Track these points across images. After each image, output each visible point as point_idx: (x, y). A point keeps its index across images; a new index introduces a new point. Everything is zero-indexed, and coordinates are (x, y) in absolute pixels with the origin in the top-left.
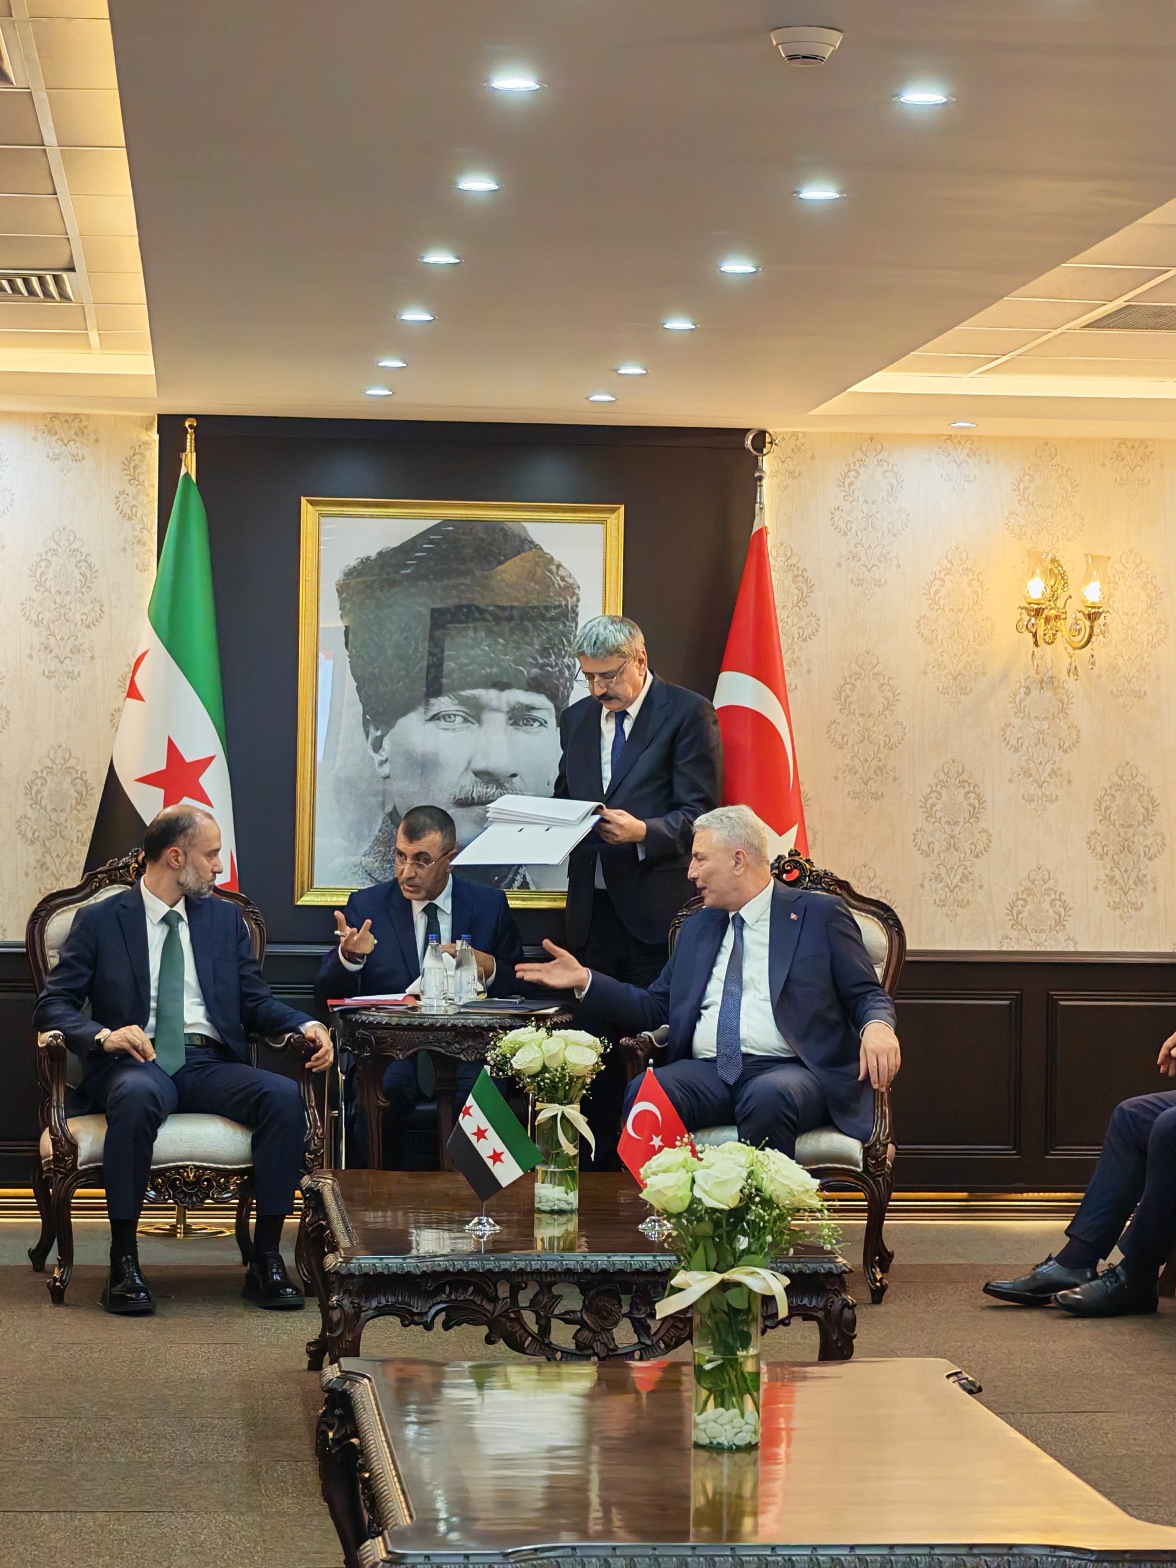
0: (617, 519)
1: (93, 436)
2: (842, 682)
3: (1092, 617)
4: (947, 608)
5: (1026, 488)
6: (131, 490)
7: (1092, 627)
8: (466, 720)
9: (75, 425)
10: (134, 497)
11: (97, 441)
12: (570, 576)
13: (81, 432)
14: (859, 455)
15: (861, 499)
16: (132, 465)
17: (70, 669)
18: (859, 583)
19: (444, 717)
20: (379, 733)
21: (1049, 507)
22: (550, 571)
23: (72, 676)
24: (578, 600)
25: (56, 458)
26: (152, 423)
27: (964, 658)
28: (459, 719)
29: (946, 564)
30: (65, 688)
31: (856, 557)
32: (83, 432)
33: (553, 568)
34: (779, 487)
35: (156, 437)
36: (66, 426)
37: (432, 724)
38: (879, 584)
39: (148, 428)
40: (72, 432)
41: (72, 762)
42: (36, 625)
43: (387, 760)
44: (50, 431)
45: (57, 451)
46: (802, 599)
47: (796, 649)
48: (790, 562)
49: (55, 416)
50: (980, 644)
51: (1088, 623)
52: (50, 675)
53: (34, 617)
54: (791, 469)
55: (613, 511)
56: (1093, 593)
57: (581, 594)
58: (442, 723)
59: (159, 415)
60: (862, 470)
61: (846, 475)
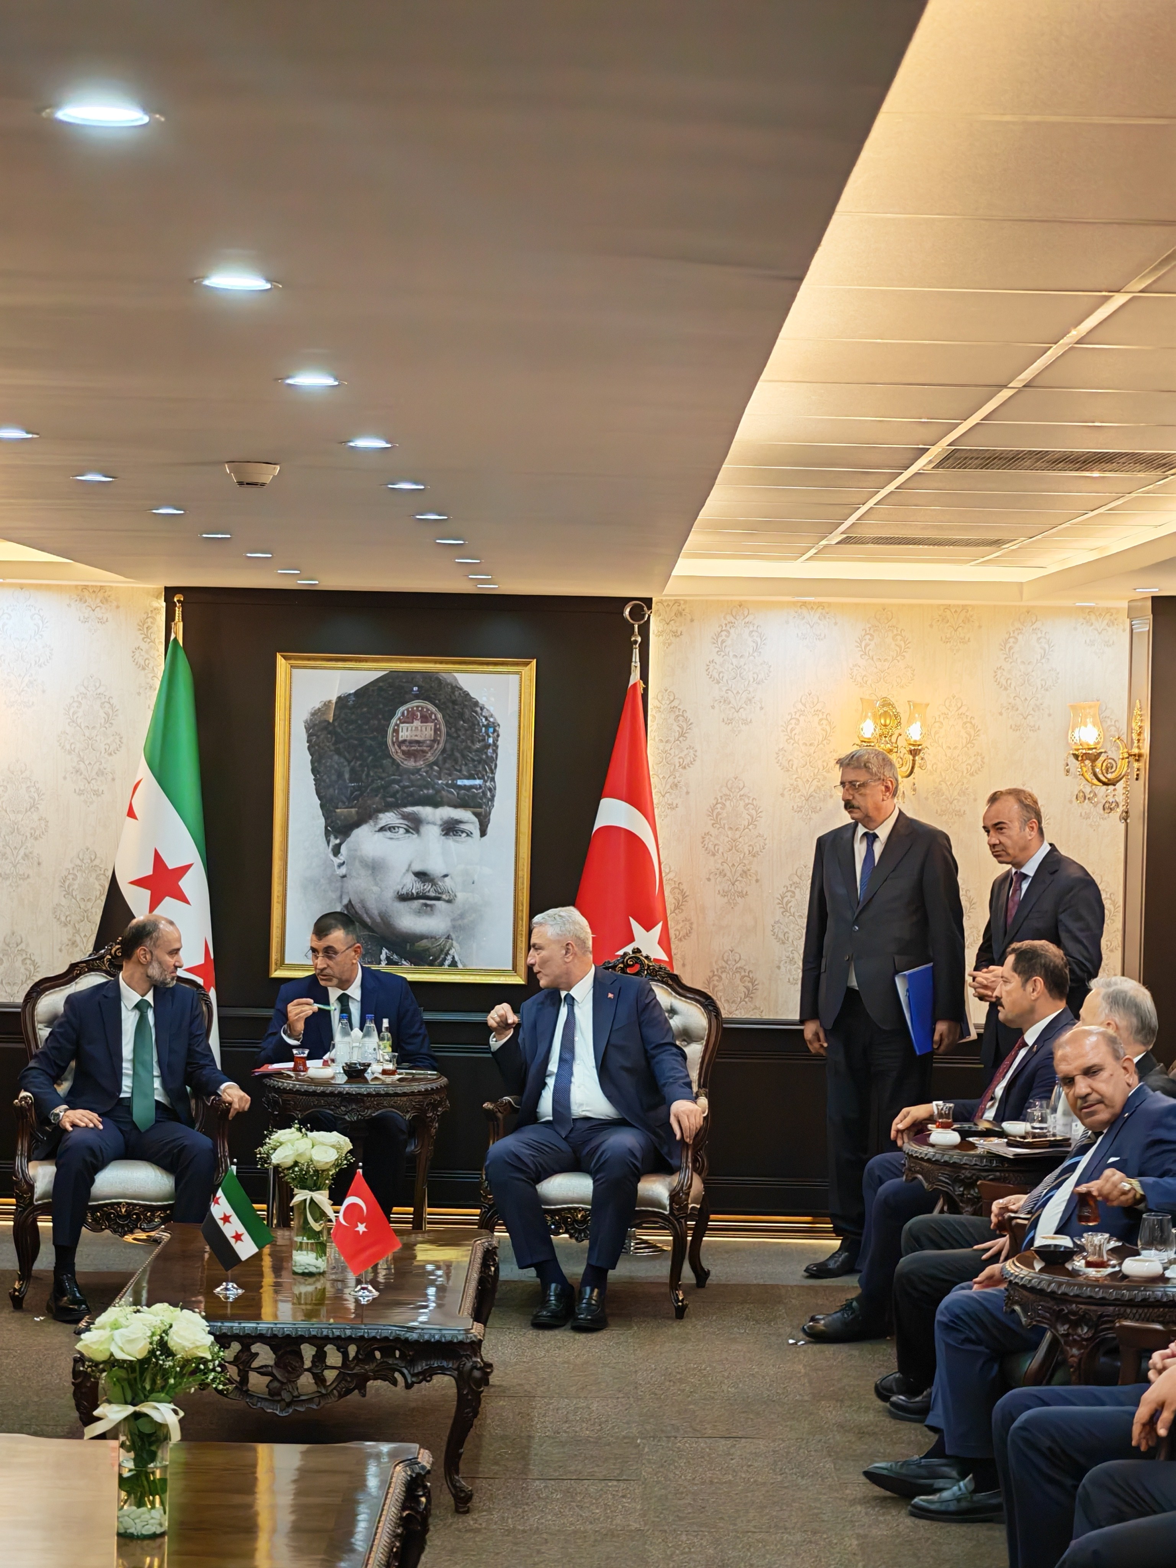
0: (530, 671)
1: (115, 604)
2: (714, 802)
3: (914, 753)
4: (801, 742)
5: (867, 645)
6: (144, 646)
7: (914, 761)
8: (407, 831)
9: (100, 595)
10: (147, 652)
11: (118, 607)
12: (492, 716)
13: (105, 600)
14: (730, 618)
15: (731, 654)
16: (146, 626)
17: (96, 788)
18: (729, 721)
19: (390, 829)
20: (338, 841)
21: (886, 660)
22: (476, 712)
23: (97, 793)
24: (498, 736)
25: (86, 621)
26: (161, 593)
27: (815, 782)
28: (402, 831)
29: (800, 706)
30: (92, 803)
31: (726, 701)
32: (107, 600)
33: (478, 709)
34: (664, 644)
35: (164, 604)
36: (94, 595)
37: (381, 834)
38: (746, 722)
39: (158, 597)
40: (98, 601)
41: (97, 862)
42: (70, 753)
43: (344, 863)
44: (81, 600)
45: (86, 615)
46: (682, 735)
47: (677, 775)
48: (673, 704)
49: (85, 587)
50: (828, 772)
51: (911, 757)
52: (81, 793)
53: (68, 747)
54: (674, 629)
55: (527, 664)
56: (915, 732)
57: (501, 731)
58: (388, 834)
59: (166, 588)
60: (732, 631)
61: (719, 635)
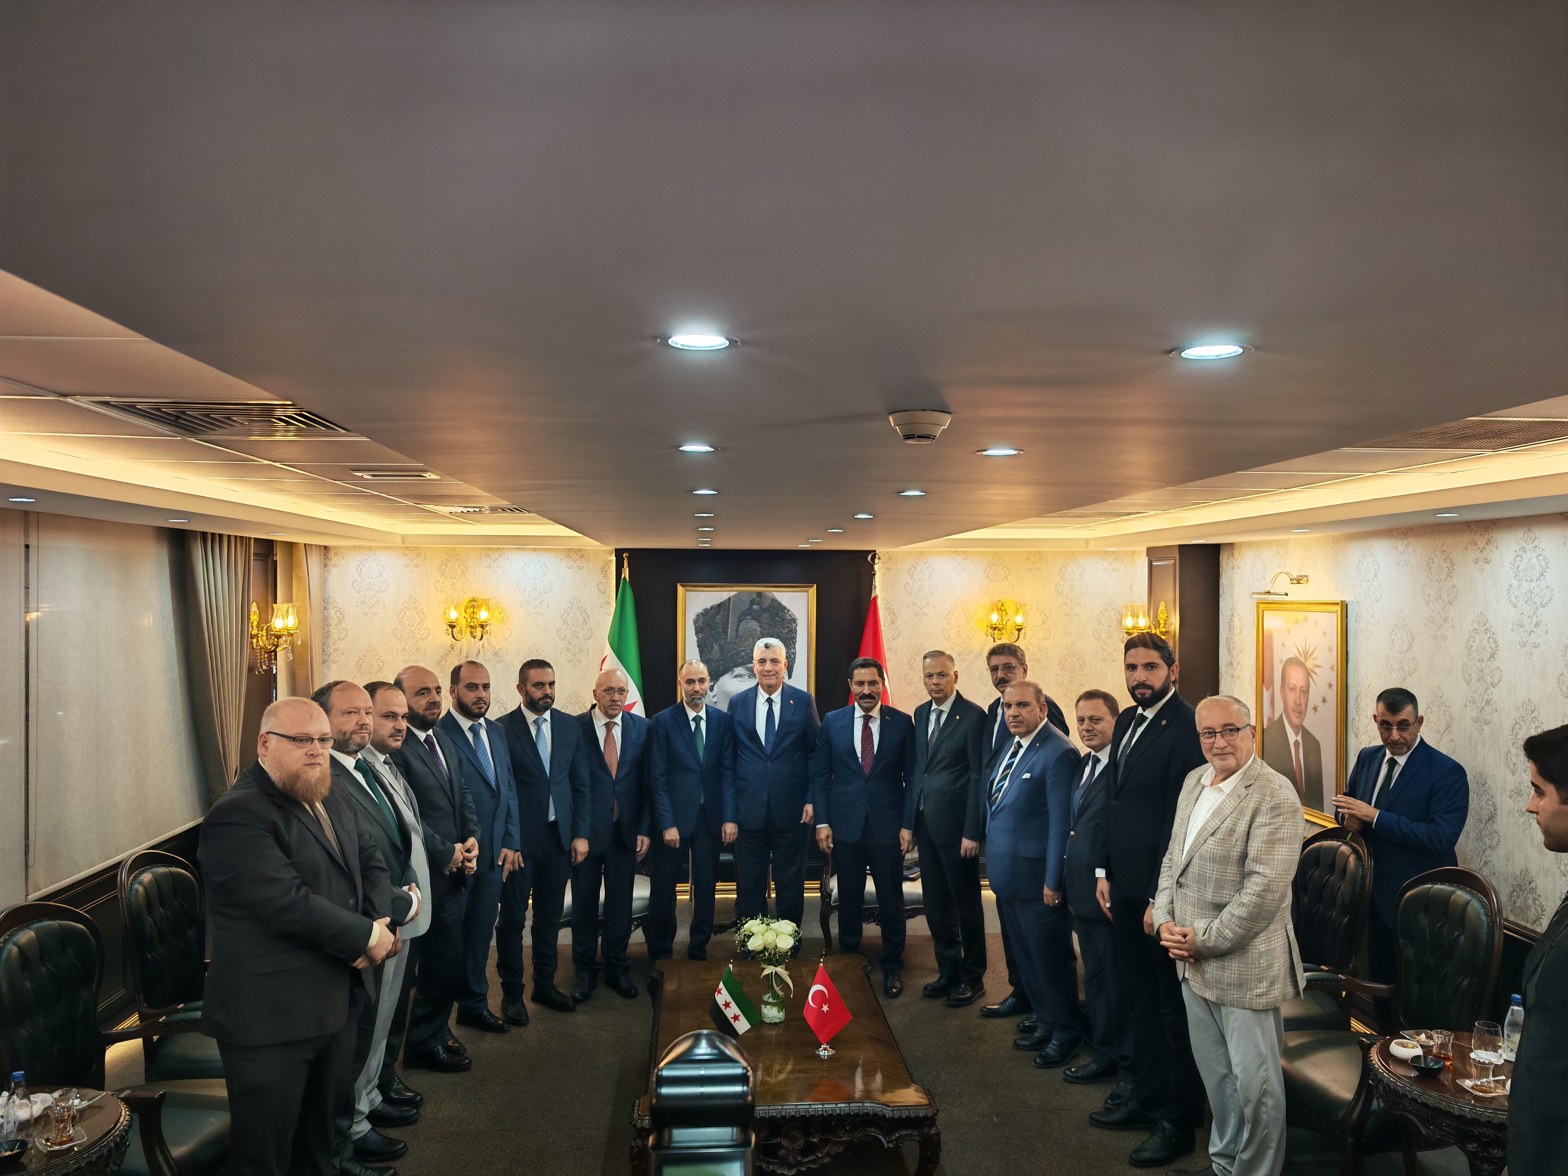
0: (813, 591)
1: (587, 558)
2: (910, 657)
3: (1019, 630)
4: (955, 625)
5: (988, 573)
6: (604, 581)
7: (1019, 634)
8: (749, 677)
9: (579, 554)
10: (606, 584)
11: (589, 560)
12: (793, 614)
13: (582, 556)
14: (916, 560)
15: (917, 580)
16: (605, 570)
17: (578, 658)
18: (917, 615)
19: (740, 676)
20: (712, 684)
21: (998, 581)
22: (785, 613)
23: (579, 661)
24: (797, 625)
25: (571, 568)
26: (613, 552)
27: (963, 646)
28: (746, 677)
29: (954, 606)
30: (576, 667)
31: (915, 604)
32: (583, 557)
33: (786, 611)
34: (882, 574)
35: (615, 558)
36: (575, 554)
37: (735, 679)
38: (925, 615)
39: (611, 554)
40: (578, 557)
41: (579, 699)
42: (563, 640)
43: (715, 695)
44: (568, 556)
45: (571, 565)
46: (892, 622)
47: (890, 643)
48: (887, 606)
49: (570, 550)
50: (970, 640)
51: (1017, 632)
52: (570, 661)
53: (562, 636)
54: (887, 567)
55: (811, 587)
56: (1019, 619)
57: (798, 622)
58: (739, 679)
59: (616, 549)
60: (918, 567)
61: (911, 569)
